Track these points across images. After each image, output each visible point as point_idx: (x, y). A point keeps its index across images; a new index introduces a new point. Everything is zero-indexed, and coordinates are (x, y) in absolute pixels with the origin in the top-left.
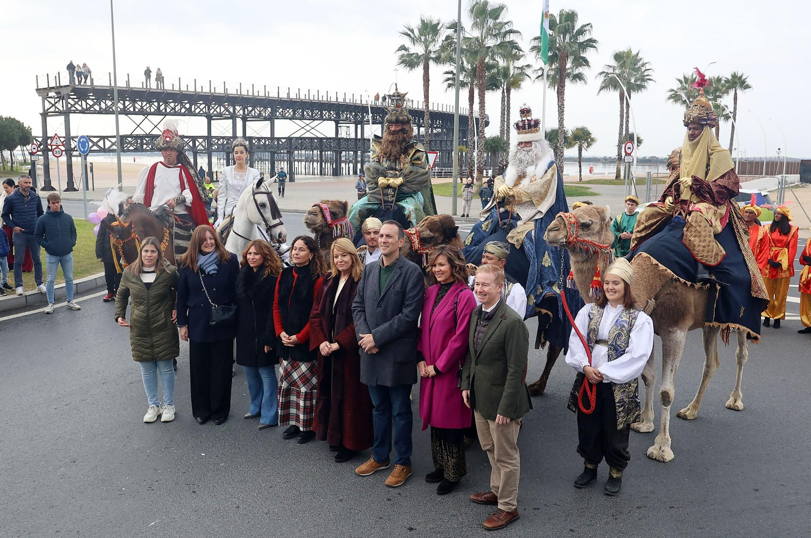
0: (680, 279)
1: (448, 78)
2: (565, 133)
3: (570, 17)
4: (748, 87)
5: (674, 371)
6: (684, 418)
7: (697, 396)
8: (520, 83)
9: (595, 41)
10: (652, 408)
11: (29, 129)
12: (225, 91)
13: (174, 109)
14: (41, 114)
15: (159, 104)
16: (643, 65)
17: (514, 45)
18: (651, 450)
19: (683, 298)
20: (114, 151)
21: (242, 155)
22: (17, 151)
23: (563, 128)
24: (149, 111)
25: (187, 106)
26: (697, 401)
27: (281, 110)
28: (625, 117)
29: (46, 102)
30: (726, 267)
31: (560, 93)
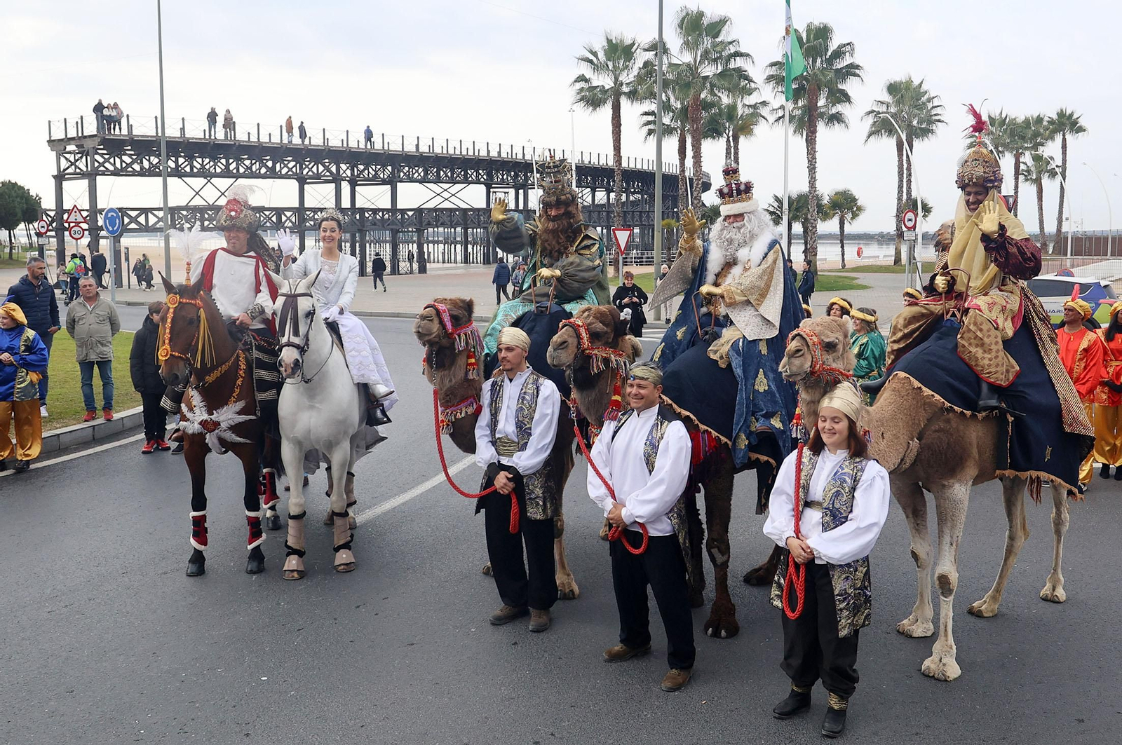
0: (955, 407)
1: (649, 121)
2: (818, 198)
3: (823, 33)
4: (1081, 130)
5: (954, 545)
6: (977, 614)
7: (997, 582)
8: (752, 127)
9: (858, 67)
10: (930, 601)
11: (37, 198)
12: (324, 142)
13: (250, 168)
14: (54, 177)
15: (227, 161)
16: (930, 100)
17: (741, 74)
18: (928, 663)
19: (960, 436)
20: (160, 230)
21: (333, 234)
22: (19, 230)
23: (815, 191)
24: (214, 171)
25: (270, 164)
26: (998, 590)
27: (407, 168)
28: (905, 176)
29: (63, 160)
30: (1021, 388)
31: (811, 142)
